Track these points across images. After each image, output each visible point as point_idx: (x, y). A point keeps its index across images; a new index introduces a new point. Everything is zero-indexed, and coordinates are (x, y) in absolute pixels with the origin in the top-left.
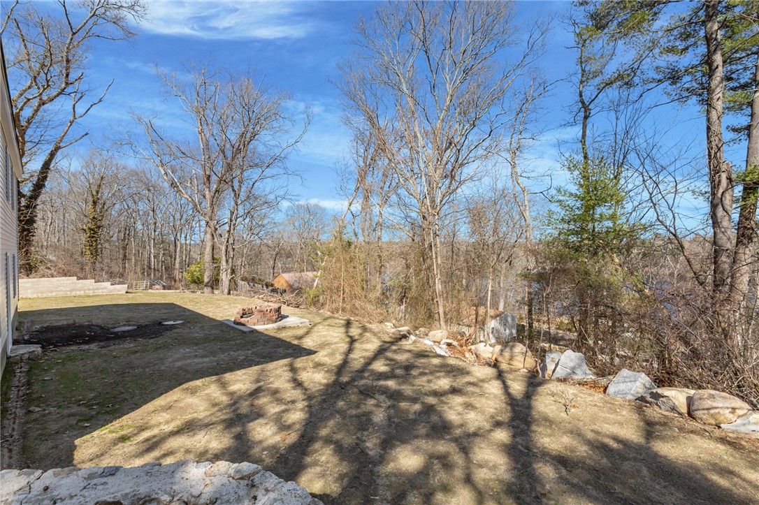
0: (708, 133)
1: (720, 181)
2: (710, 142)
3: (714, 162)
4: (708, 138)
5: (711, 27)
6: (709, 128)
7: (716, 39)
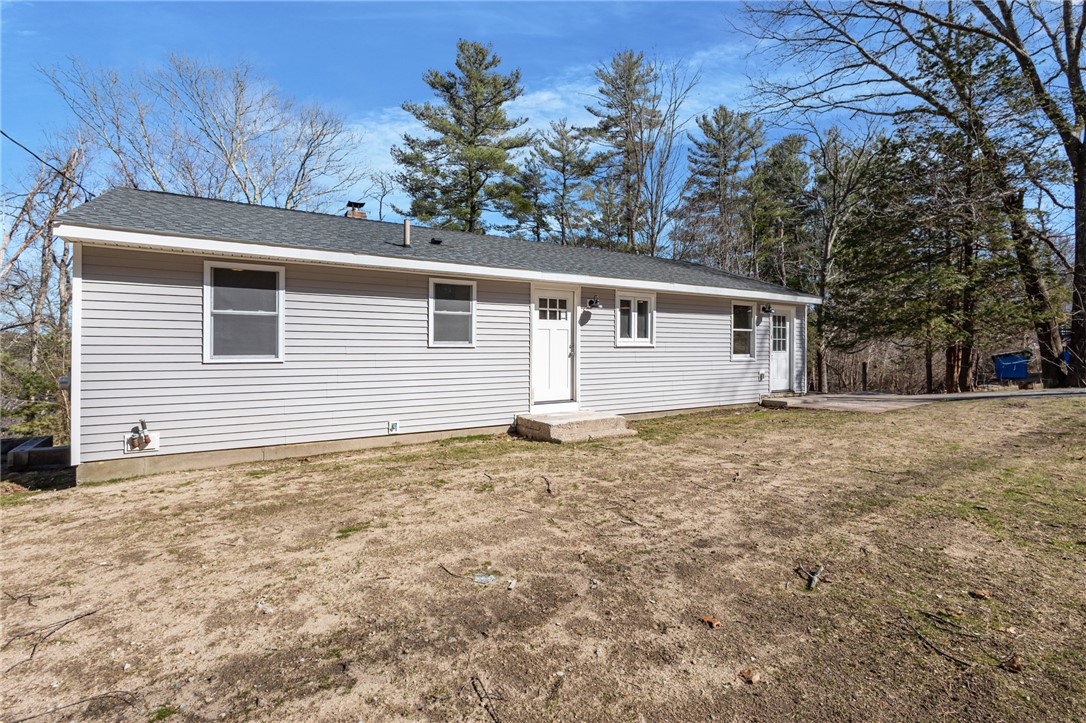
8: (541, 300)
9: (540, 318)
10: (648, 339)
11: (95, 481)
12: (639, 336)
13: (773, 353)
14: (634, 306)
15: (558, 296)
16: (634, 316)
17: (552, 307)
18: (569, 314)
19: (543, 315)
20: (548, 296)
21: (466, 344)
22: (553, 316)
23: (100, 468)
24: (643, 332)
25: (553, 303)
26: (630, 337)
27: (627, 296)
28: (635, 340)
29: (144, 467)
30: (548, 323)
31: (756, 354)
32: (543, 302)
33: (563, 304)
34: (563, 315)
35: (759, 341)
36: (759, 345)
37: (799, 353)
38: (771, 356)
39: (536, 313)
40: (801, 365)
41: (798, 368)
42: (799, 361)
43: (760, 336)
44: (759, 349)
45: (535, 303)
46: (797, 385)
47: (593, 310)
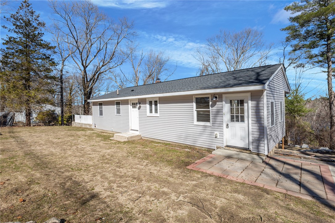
0: (328, 84)
1: (332, 98)
2: (329, 86)
3: (330, 92)
4: (328, 85)
5: (329, 54)
6: (328, 82)
7: (330, 58)
10: (158, 114)
13: (231, 124)
14: (153, 103)
16: (153, 106)
20: (134, 102)
21: (120, 114)
22: (135, 107)
24: (156, 111)
25: (135, 104)
26: (152, 113)
27: (151, 100)
28: (154, 114)
29: (96, 130)
30: (134, 109)
31: (211, 122)
35: (213, 115)
36: (213, 118)
37: (256, 125)
38: (227, 125)
39: (132, 107)
40: (258, 133)
41: (255, 136)
42: (255, 130)
43: (214, 113)
44: (213, 120)
45: (132, 104)
46: (254, 147)
47: (141, 105)
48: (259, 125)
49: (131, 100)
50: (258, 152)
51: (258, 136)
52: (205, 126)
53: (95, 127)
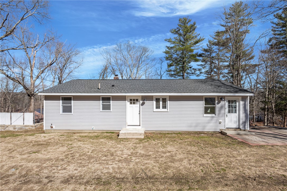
8: (130, 99)
9: (130, 104)
10: (167, 109)
11: (47, 133)
12: (163, 108)
13: (229, 114)
14: (161, 100)
15: (135, 98)
16: (161, 103)
17: (133, 101)
18: (139, 103)
19: (131, 103)
20: (132, 98)
21: (109, 111)
22: (134, 103)
23: (47, 131)
25: (134, 100)
26: (160, 109)
27: (158, 97)
28: (161, 109)
29: (53, 131)
30: (133, 105)
31: (217, 114)
32: (131, 100)
33: (137, 100)
34: (137, 103)
35: (218, 110)
36: (218, 111)
37: (244, 114)
38: (227, 115)
39: (129, 103)
40: (245, 119)
41: (243, 120)
42: (243, 117)
43: (219, 108)
44: (219, 113)
45: (129, 100)
46: (242, 126)
47: (145, 102)
48: (245, 114)
49: (128, 96)
50: (245, 129)
51: (245, 120)
52: (213, 117)
53: (52, 127)
